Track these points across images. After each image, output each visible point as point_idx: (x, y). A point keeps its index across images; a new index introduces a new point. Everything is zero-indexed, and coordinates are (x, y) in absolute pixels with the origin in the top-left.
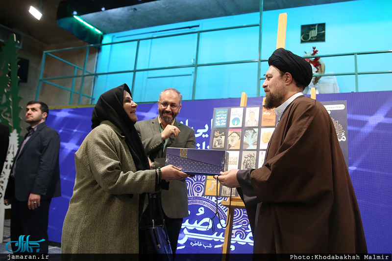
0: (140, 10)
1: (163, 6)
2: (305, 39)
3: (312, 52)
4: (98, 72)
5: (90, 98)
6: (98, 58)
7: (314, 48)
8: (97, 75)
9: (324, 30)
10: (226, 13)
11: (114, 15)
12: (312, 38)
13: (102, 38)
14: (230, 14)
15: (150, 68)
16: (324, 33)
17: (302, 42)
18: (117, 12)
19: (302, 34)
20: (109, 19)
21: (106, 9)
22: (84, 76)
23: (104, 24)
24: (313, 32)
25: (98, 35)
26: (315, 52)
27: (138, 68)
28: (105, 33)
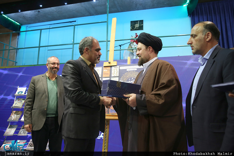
0: (42, 12)
1: (55, 10)
2: (133, 28)
3: (135, 36)
4: (18, 48)
5: (14, 62)
6: (18, 39)
7: (136, 34)
9: (143, 24)
10: (91, 15)
11: (26, 14)
12: (136, 28)
13: (20, 28)
14: (93, 15)
15: (49, 45)
16: (143, 25)
17: (131, 30)
18: (29, 13)
19: (131, 26)
20: (24, 16)
21: (21, 11)
22: (10, 50)
23: (21, 19)
24: (137, 24)
25: (18, 25)
26: (137, 36)
27: (41, 46)
28: (22, 25)
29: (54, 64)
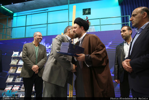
0: (26, 4)
5: (10, 36)
6: (12, 22)
7: (87, 17)
8: (12, 28)
10: (57, 5)
12: (86, 13)
17: (83, 15)
18: (18, 5)
19: (83, 12)
20: (15, 7)
21: (14, 3)
22: (7, 28)
23: (13, 9)
25: (11, 13)
27: (27, 25)
28: (14, 13)
29: (40, 36)
